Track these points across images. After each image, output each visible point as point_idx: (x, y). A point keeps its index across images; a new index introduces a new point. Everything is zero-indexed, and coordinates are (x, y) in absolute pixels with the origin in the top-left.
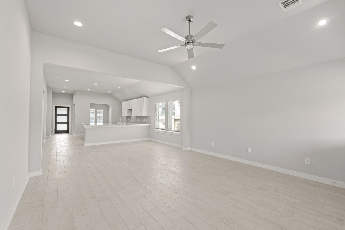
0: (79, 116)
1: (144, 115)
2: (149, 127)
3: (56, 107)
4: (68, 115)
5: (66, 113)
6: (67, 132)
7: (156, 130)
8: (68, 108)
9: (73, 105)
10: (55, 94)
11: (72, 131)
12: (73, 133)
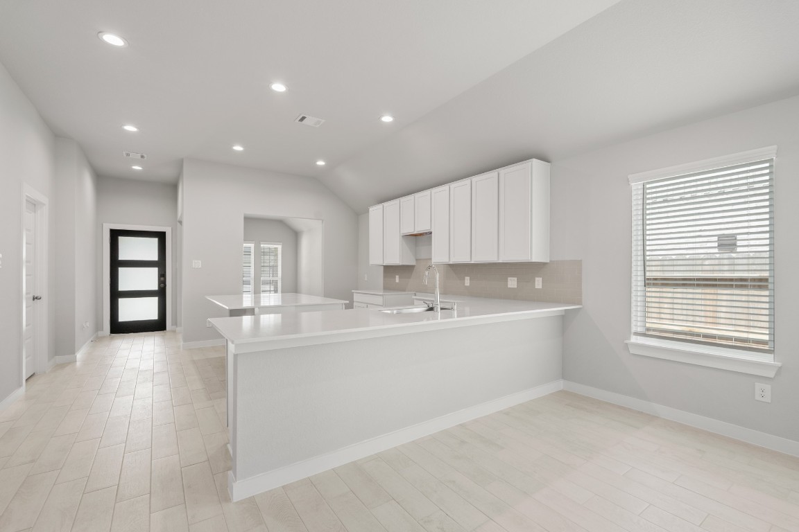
0: (197, 264)
1: (537, 255)
2: (565, 319)
3: (115, 235)
4: (161, 264)
5: (154, 256)
6: (158, 326)
7: (634, 339)
8: (161, 236)
9: (178, 224)
10: (107, 182)
11: (175, 323)
12: (178, 329)
